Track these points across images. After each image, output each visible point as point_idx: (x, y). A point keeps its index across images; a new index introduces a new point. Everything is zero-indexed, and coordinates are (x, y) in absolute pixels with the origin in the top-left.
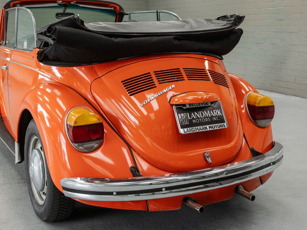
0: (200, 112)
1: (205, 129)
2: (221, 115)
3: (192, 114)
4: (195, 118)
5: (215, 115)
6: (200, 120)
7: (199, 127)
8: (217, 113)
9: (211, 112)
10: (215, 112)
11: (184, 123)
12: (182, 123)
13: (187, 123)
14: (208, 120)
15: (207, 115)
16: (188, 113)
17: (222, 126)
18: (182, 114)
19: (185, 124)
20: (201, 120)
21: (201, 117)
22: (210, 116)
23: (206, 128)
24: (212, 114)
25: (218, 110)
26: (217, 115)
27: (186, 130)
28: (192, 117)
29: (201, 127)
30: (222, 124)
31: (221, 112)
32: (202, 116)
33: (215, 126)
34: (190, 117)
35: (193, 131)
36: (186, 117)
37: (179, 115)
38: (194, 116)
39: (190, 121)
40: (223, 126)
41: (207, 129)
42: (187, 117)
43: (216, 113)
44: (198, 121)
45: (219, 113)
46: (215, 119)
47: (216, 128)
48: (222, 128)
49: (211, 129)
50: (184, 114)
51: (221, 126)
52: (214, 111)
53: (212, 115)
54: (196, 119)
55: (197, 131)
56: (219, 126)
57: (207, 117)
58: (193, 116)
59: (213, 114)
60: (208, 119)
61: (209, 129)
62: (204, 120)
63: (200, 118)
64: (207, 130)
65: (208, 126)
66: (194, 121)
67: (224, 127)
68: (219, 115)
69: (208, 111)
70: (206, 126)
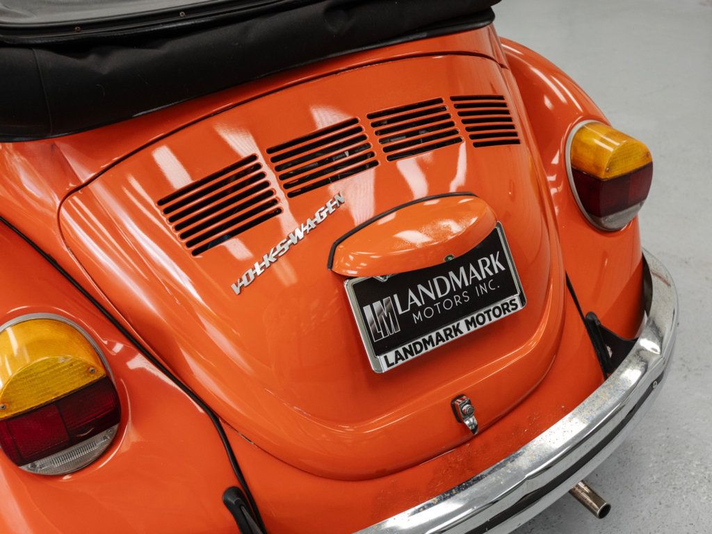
0: (435, 280)
1: (453, 334)
2: (503, 269)
3: (411, 294)
4: (419, 304)
5: (484, 277)
6: (435, 308)
7: (434, 335)
8: (491, 268)
9: (472, 268)
10: (484, 263)
11: (385, 333)
12: (378, 336)
13: (394, 331)
14: (463, 299)
15: (460, 284)
16: (396, 296)
17: (507, 309)
18: (377, 305)
19: (389, 334)
20: (441, 306)
21: (440, 295)
22: (467, 284)
23: (457, 330)
24: (473, 274)
25: (492, 256)
26: (491, 274)
27: (391, 356)
28: (410, 303)
29: (441, 331)
30: (508, 300)
31: (503, 260)
32: (443, 289)
33: (486, 315)
34: (404, 307)
35: (417, 352)
36: (390, 311)
37: (367, 309)
38: (416, 300)
39: (405, 320)
40: (511, 307)
41: (461, 333)
42: (392, 310)
43: (486, 268)
44: (429, 313)
45: (497, 264)
46: (483, 289)
47: (490, 319)
48: (508, 314)
49: (472, 329)
50: (384, 300)
51: (504, 310)
52: (480, 261)
53: (475, 279)
54: (421, 309)
55: (430, 348)
56: (497, 312)
57: (459, 291)
58: (412, 300)
59: (477, 275)
60: (461, 296)
61: (465, 331)
62: (448, 304)
63: (438, 299)
64: (459, 335)
65: (462, 324)
66: (417, 317)
67: (512, 312)
68: (497, 271)
69: (462, 270)
70: (455, 324)
